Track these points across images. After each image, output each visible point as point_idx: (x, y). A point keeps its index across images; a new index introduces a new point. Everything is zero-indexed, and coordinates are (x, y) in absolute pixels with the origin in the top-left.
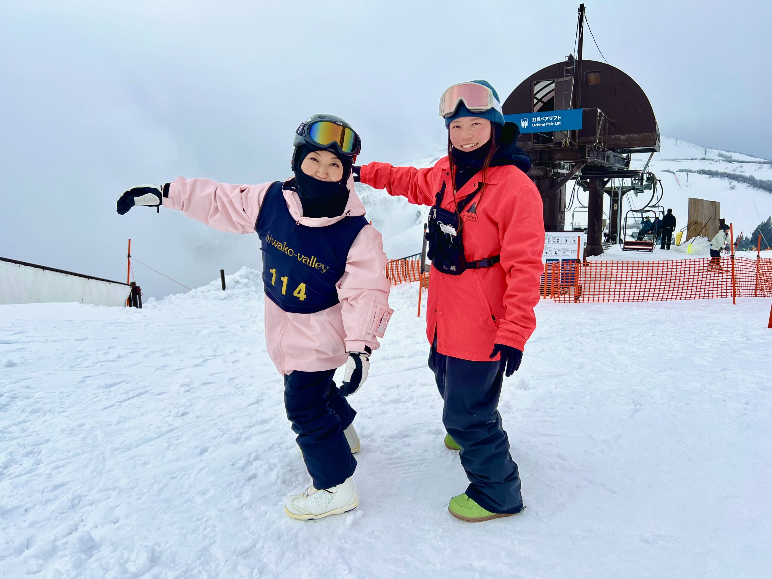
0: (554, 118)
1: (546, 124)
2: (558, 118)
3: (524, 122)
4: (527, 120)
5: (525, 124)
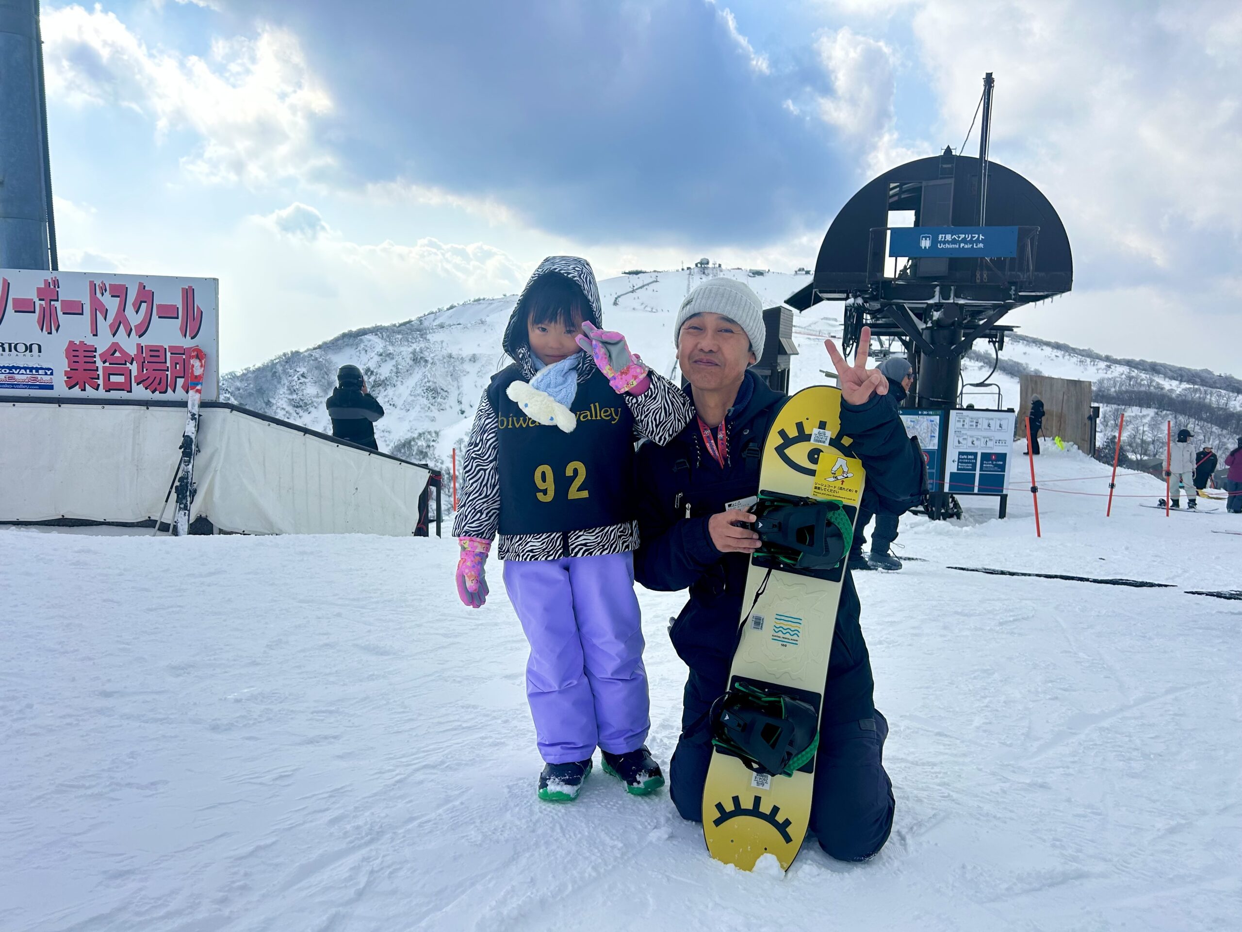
0: (973, 237)
1: (960, 245)
2: (979, 237)
3: (926, 239)
4: (929, 237)
5: (925, 243)
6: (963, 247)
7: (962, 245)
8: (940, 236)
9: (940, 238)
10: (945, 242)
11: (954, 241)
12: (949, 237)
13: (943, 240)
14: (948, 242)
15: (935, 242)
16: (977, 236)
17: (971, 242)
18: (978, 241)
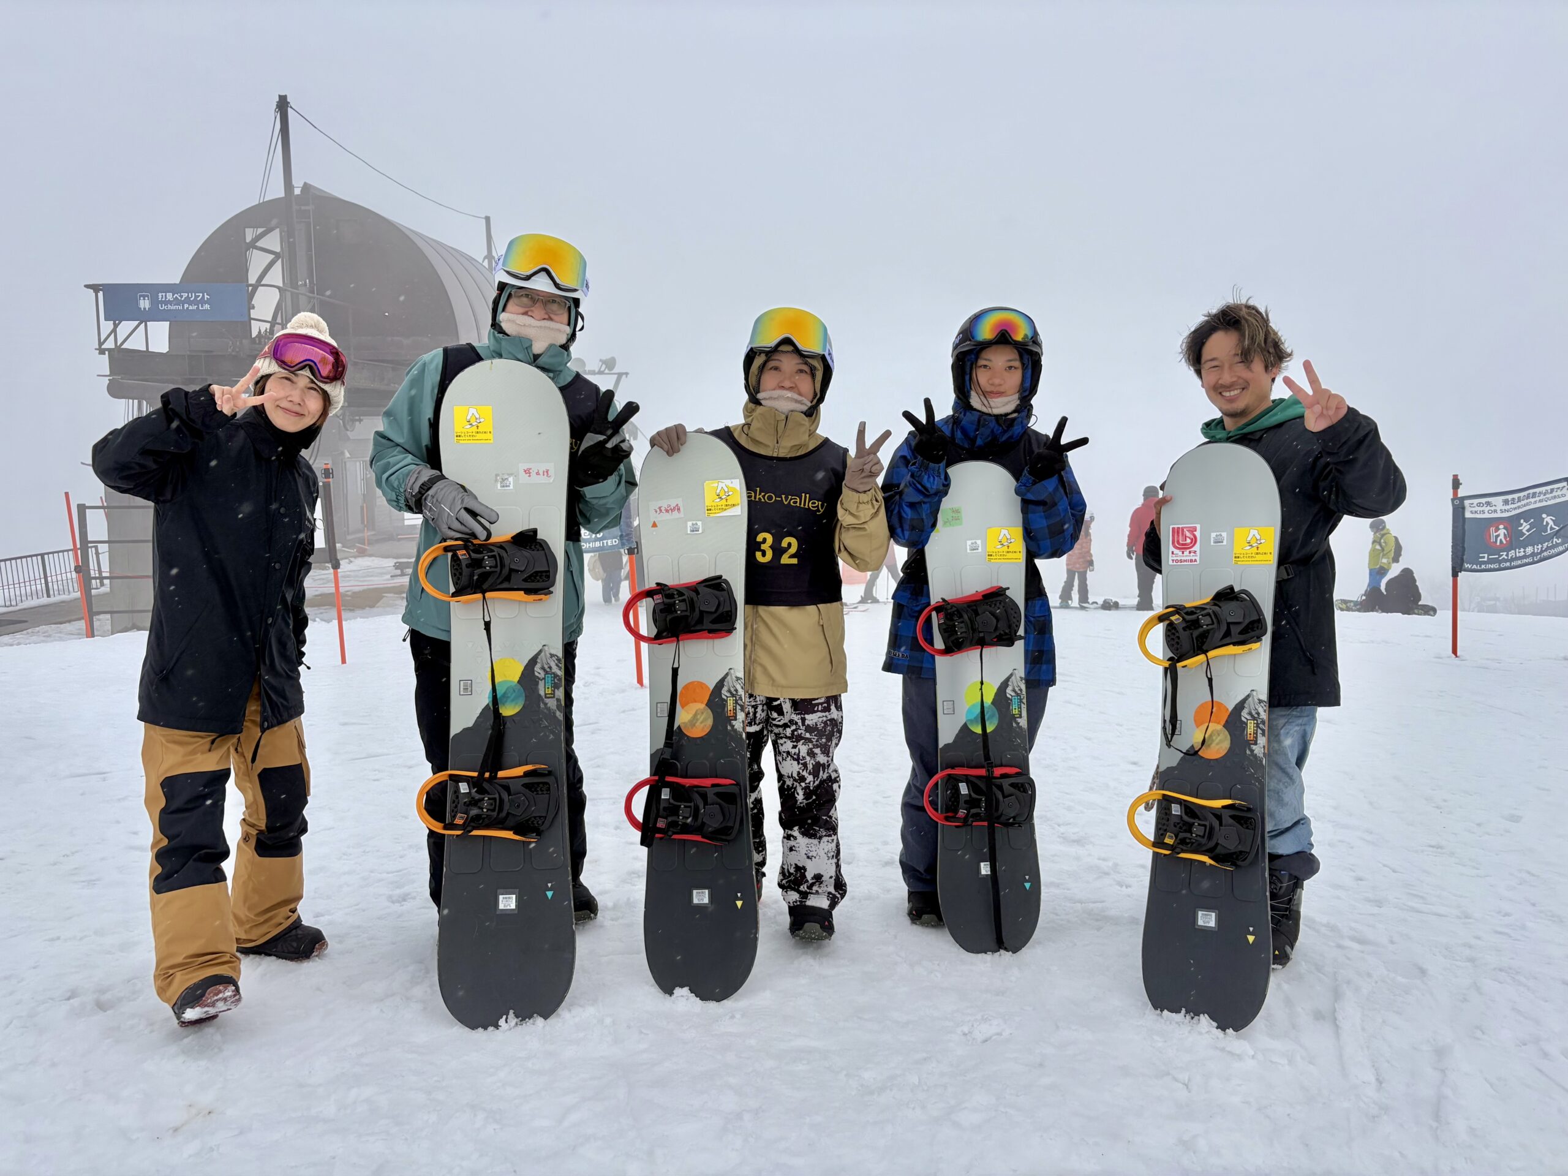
0: (197, 297)
1: (183, 307)
2: (203, 296)
3: (144, 299)
4: (148, 296)
5: (145, 304)
6: (187, 308)
7: (186, 306)
8: (160, 294)
9: (160, 297)
10: (167, 302)
11: (177, 302)
12: (170, 296)
13: (164, 299)
14: (170, 302)
15: (155, 302)
16: (201, 295)
17: (196, 302)
18: (203, 302)
